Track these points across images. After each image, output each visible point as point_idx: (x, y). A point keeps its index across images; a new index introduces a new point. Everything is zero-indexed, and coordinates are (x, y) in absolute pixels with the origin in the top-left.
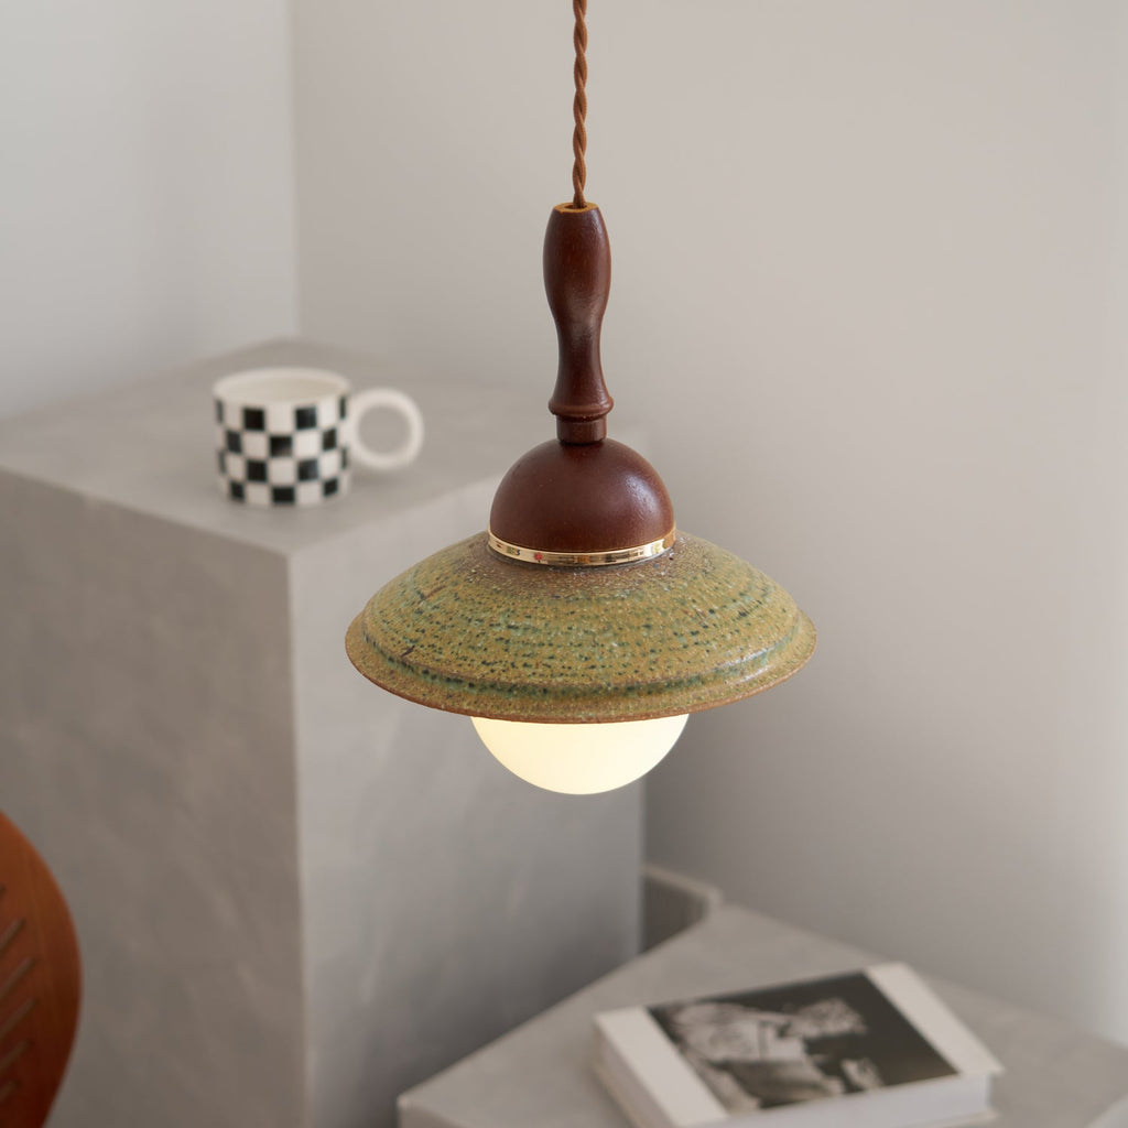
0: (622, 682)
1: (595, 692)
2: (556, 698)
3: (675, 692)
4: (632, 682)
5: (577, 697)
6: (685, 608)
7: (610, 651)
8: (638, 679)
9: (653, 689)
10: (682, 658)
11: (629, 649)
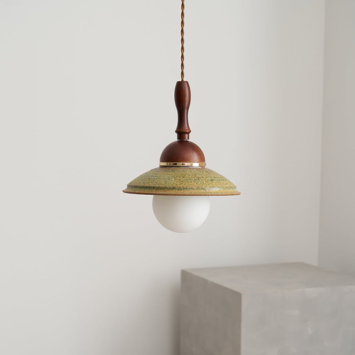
0: (172, 187)
1: (165, 188)
2: (156, 189)
3: (185, 190)
5: (161, 189)
6: (195, 176)
7: (172, 181)
8: (176, 186)
9: (179, 189)
10: (189, 184)
11: (177, 181)
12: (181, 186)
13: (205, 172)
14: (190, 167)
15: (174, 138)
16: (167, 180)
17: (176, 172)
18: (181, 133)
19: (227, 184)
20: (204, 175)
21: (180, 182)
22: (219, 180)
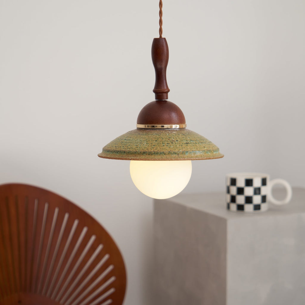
0: (142, 151)
1: (135, 153)
2: (127, 154)
3: (156, 155)
4: (145, 151)
5: (131, 154)
6: (169, 139)
7: (143, 145)
8: (147, 151)
9: (150, 154)
10: (161, 148)
11: (148, 145)
12: (152, 150)
13: (181, 135)
14: (170, 129)
15: (152, 98)
16: (138, 144)
17: (150, 135)
18: (159, 93)
19: (204, 147)
20: (179, 138)
21: (151, 146)
22: (196, 143)
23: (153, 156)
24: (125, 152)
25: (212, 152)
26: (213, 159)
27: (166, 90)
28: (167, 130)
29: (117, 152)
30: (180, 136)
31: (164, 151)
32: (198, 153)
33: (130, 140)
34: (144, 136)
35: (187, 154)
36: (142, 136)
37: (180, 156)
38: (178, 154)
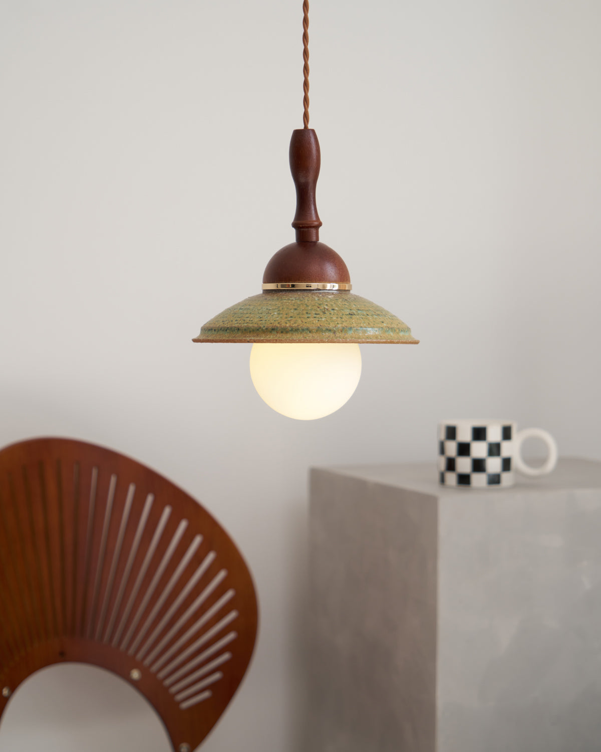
0: (270, 326)
1: (258, 330)
2: (242, 332)
3: (294, 334)
4: (275, 327)
5: (250, 332)
6: (319, 306)
7: (272, 316)
8: (278, 326)
9: (284, 331)
10: (303, 321)
11: (281, 316)
12: (288, 325)
13: (341, 300)
14: (322, 291)
16: (263, 314)
17: (285, 300)
18: (303, 227)
19: (383, 322)
20: (338, 306)
21: (286, 318)
22: (367, 315)
23: (289, 335)
24: (238, 329)
25: (397, 331)
26: (398, 343)
27: (316, 223)
28: (316, 293)
29: (226, 329)
30: (340, 302)
31: (308, 325)
32: (371, 332)
33: (248, 309)
34: (274, 302)
35: (351, 333)
36: (270, 302)
37: (338, 334)
38: (334, 332)
